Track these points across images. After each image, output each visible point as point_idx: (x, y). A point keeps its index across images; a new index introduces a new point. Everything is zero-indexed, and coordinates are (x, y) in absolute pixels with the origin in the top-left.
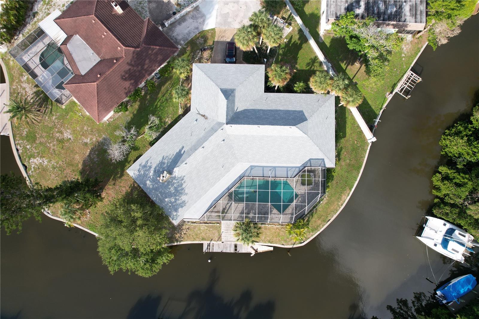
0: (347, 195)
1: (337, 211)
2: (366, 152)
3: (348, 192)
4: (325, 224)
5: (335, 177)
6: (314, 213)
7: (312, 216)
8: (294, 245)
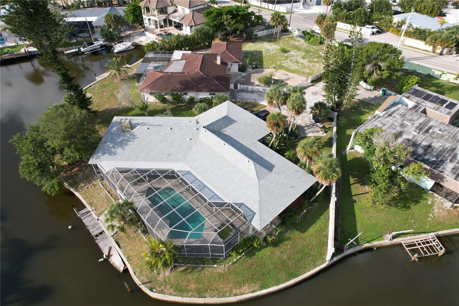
0: (251, 290)
1: (223, 296)
2: (315, 267)
3: (256, 288)
4: (195, 297)
5: (255, 257)
6: (197, 270)
7: (192, 271)
8: (143, 284)
